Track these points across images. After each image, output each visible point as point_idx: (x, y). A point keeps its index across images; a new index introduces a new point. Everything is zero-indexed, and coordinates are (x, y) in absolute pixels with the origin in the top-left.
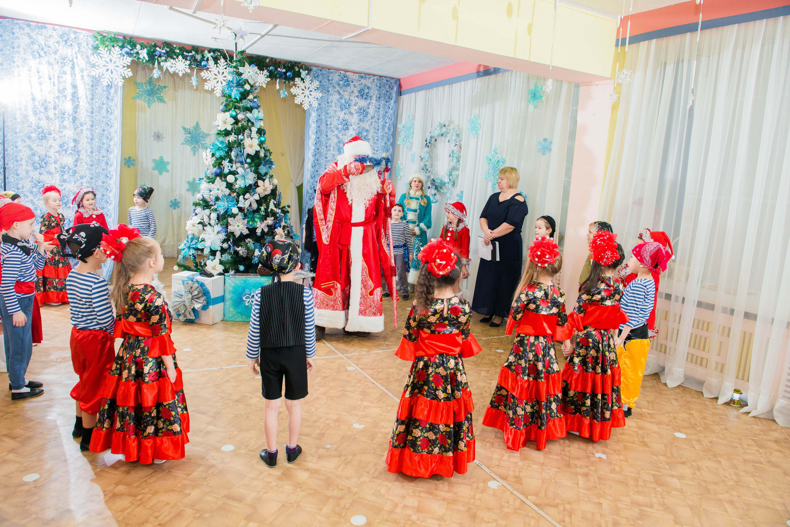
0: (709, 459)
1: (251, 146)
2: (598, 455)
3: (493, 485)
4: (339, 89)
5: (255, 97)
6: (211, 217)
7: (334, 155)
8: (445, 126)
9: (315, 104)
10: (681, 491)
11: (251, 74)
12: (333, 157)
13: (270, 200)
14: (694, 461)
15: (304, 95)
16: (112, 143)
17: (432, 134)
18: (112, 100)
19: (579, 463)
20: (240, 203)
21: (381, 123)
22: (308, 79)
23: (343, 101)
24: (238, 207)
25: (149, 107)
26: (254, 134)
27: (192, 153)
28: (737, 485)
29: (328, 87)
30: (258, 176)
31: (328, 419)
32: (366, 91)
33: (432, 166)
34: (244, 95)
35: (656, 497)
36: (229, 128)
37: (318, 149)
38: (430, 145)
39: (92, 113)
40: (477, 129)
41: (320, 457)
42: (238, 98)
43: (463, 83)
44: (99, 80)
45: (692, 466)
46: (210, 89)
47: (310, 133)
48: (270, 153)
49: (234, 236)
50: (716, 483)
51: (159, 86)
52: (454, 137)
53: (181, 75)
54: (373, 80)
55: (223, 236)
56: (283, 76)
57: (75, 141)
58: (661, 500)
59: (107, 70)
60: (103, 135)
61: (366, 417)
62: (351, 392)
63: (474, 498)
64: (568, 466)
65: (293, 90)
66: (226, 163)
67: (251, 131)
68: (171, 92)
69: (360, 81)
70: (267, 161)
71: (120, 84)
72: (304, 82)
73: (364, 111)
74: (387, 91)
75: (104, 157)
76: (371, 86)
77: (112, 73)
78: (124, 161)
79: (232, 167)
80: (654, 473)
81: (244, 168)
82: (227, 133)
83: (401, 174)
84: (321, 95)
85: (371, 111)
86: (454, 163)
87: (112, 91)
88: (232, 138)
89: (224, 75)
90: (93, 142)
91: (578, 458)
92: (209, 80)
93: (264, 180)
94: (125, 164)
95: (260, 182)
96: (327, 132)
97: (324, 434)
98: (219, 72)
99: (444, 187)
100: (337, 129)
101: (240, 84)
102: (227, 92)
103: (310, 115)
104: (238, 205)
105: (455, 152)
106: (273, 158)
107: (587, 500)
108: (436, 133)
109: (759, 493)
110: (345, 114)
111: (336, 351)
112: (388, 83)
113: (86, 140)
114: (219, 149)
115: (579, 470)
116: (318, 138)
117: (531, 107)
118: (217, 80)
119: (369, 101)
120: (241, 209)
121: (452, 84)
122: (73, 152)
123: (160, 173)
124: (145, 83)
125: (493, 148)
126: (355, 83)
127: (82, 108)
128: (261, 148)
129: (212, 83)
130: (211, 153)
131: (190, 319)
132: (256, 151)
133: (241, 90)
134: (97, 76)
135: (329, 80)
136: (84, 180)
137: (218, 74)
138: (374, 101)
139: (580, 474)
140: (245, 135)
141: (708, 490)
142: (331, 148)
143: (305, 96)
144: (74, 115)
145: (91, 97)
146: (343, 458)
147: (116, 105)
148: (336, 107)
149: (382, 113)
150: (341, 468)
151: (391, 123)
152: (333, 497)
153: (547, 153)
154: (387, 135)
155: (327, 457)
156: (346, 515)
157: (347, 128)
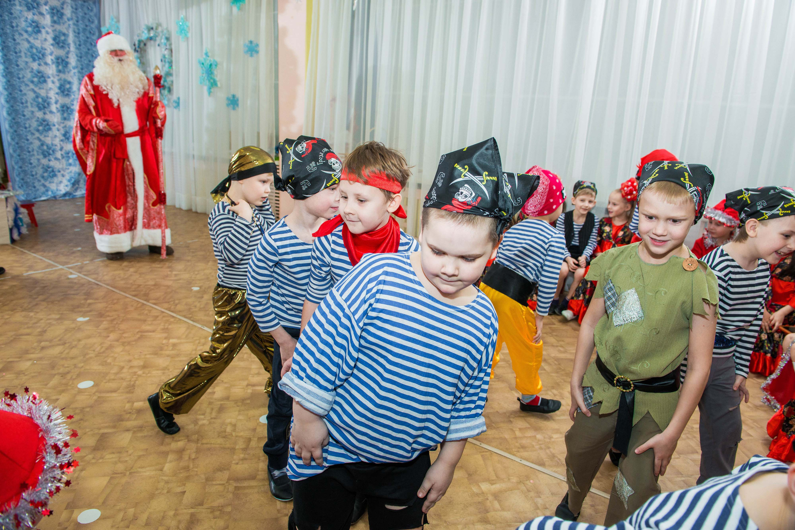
8: (152, 29)
12: (26, 64)
17: (140, 38)
21: (81, 26)
31: (49, 319)
40: (186, 32)
41: (43, 348)
52: (164, 41)
61: (90, 311)
62: (74, 294)
85: (68, 12)
96: (13, 35)
97: (46, 330)
100: (26, 31)
105: (167, 56)
108: (144, 36)
110: (34, 14)
111: (56, 264)
116: (4, 42)
117: (235, 10)
125: (204, 51)
142: (23, 54)
146: (67, 345)
148: (20, 5)
149: (81, 14)
150: (66, 351)
151: (93, 26)
152: (59, 374)
153: (255, 55)
154: (89, 40)
155: (50, 347)
156: (73, 384)
157: (39, 32)
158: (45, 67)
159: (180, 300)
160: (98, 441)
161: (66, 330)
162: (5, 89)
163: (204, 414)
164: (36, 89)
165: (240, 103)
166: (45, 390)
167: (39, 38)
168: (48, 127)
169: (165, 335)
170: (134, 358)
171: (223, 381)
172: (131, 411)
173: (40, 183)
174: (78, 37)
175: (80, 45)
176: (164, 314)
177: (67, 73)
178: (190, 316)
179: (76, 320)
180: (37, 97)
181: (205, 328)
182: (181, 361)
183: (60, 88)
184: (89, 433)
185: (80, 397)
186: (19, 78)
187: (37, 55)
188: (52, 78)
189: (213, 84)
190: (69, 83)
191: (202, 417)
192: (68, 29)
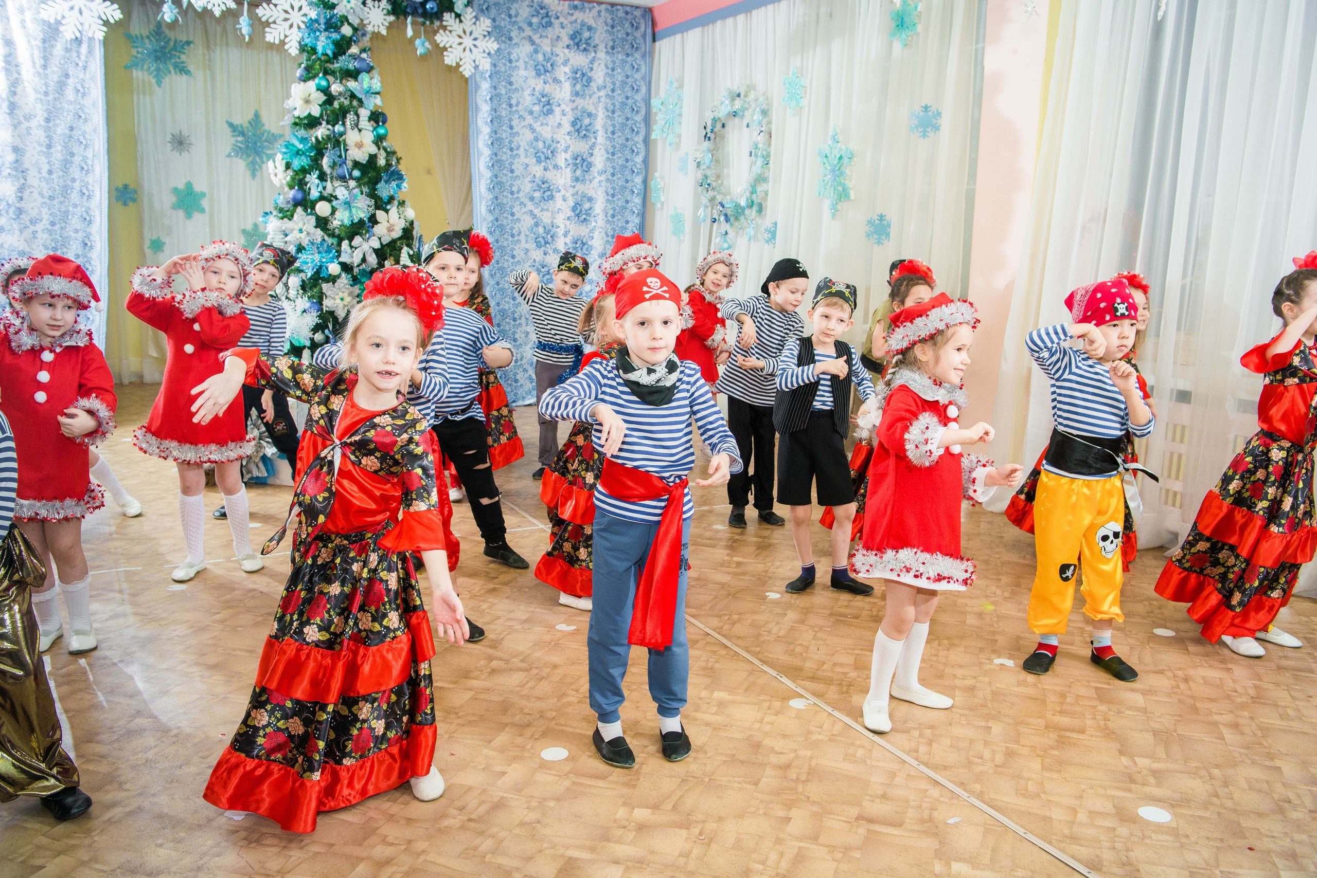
0: (1211, 666)
1: (359, 146)
2: (998, 661)
3: (797, 704)
4: (531, 33)
5: (363, 50)
6: (290, 284)
7: (527, 166)
8: (739, 95)
9: (486, 65)
10: (1144, 711)
11: (352, 4)
12: (525, 169)
13: (402, 248)
14: (1180, 669)
15: (463, 46)
16: (89, 154)
17: (717, 115)
18: (85, 68)
19: (960, 672)
20: (343, 254)
21: (619, 98)
22: (469, 14)
23: (540, 57)
24: (340, 263)
25: (159, 84)
26: (364, 123)
27: (248, 173)
28: (1254, 702)
29: (510, 31)
30: (376, 202)
31: (510, 619)
32: (586, 34)
33: (718, 177)
34: (342, 47)
35: (1095, 719)
36: (316, 111)
37: (496, 154)
38: (712, 136)
39: (46, 94)
40: (798, 97)
41: (493, 672)
42: (330, 53)
43: (770, 7)
44: (57, 30)
45: (1175, 676)
46: (277, 42)
47: (480, 122)
48: (398, 160)
49: (335, 319)
50: (1212, 700)
51: (176, 42)
52: (757, 116)
53: (217, 13)
54: (599, 12)
55: (312, 319)
56: (420, 11)
57: (16, 150)
58: (1102, 723)
59: (72, 8)
60: (70, 137)
63: (761, 721)
64: (941, 676)
65: (441, 38)
66: (313, 179)
67: (358, 116)
68: (200, 51)
69: (572, 15)
70: (393, 173)
71: (100, 35)
72: (461, 21)
73: (583, 75)
74: (628, 34)
75: (74, 180)
76: (594, 25)
77: (81, 13)
78: (114, 194)
79: (324, 188)
80: (1100, 685)
81: (347, 188)
82: (312, 123)
83: (663, 199)
84: (495, 46)
85: (599, 75)
86: (757, 169)
87: (84, 49)
88: (321, 132)
89: (302, 12)
90: (52, 151)
91: (961, 666)
92: (274, 22)
93: (387, 211)
94: (118, 199)
95: (380, 215)
96: (510, 120)
98: (292, 7)
99: (742, 218)
100: (531, 113)
101: (332, 25)
102: (307, 41)
103: (478, 87)
104: (341, 259)
105: (759, 146)
106: (402, 168)
107: (964, 722)
108: (723, 112)
109: (1290, 712)
110: (545, 83)
111: (534, 521)
112: (629, 16)
113: (38, 148)
114: (298, 153)
115: (958, 682)
116: (496, 132)
117: (897, 47)
118: (289, 23)
119: (593, 54)
120: (346, 268)
121: (750, 11)
122: (14, 173)
123: (189, 215)
124: (148, 37)
125: (831, 133)
126: (562, 19)
127: (26, 84)
128: (379, 149)
129: (280, 29)
130: (284, 162)
131: (258, 478)
132: (370, 155)
133: (336, 36)
134: (52, 21)
135: (510, 16)
136: (39, 227)
137: (290, 10)
138: (602, 55)
139: (960, 688)
140: (348, 123)
141: (1195, 710)
142: (521, 152)
143: (464, 50)
144: (12, 100)
145: (42, 62)
146: (533, 672)
147: (93, 79)
148: (526, 69)
149: (620, 79)
150: (530, 685)
151: (638, 97)
152: (514, 725)
153: (931, 134)
154: (630, 122)
155: (505, 670)
156: (532, 748)
157: (550, 112)
158: (555, 172)
159: (740, 614)
160: (560, 871)
161: (535, 645)
162: (490, 211)
163: (763, 863)
164: (536, 211)
165: (893, 231)
166: (485, 751)
167: (550, 124)
168: (548, 277)
169: (707, 681)
170: (645, 717)
171: (808, 798)
172: (627, 823)
173: (527, 375)
174: (612, 119)
175: (613, 133)
176: (709, 639)
177: (588, 182)
178: (758, 649)
179: (552, 627)
180: (537, 225)
181: (784, 680)
182: (731, 739)
183: (574, 209)
184: (547, 852)
185: (541, 777)
186: (512, 193)
187: (543, 153)
188: (563, 192)
189: (843, 195)
190: (590, 199)
191: (761, 867)
192: (596, 105)
